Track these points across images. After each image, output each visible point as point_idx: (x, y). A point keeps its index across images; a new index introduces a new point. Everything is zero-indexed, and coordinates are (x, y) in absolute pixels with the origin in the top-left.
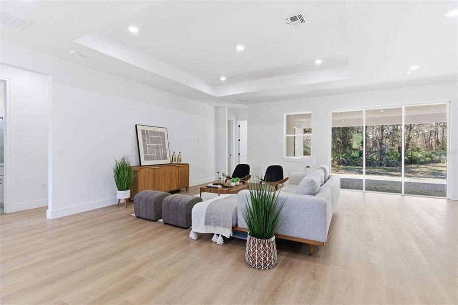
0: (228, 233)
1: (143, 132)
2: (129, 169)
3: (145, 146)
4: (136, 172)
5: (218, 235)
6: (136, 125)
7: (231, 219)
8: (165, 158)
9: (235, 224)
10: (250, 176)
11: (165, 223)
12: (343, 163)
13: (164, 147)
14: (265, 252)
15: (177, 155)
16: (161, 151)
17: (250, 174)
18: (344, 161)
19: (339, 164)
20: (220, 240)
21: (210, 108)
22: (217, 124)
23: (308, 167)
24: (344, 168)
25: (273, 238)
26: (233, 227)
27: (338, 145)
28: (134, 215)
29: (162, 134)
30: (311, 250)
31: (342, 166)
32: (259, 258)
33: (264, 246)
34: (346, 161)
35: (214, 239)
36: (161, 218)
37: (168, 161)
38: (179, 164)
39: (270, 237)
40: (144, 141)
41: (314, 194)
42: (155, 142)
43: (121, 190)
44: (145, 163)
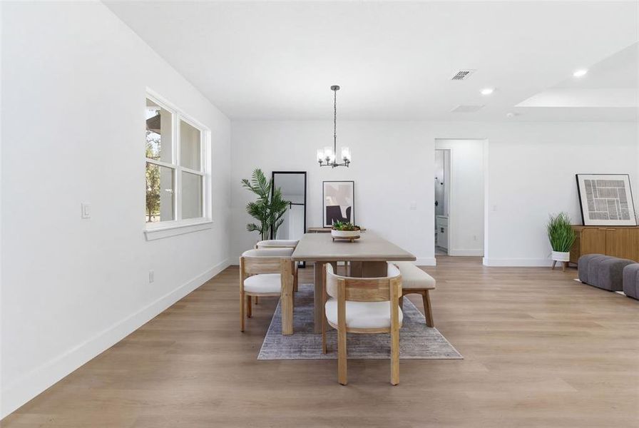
1: (587, 183)
2: (568, 228)
3: (590, 200)
4: (577, 232)
6: (577, 175)
8: (627, 217)
11: (628, 296)
13: (624, 202)
16: (618, 208)
28: (578, 280)
29: (621, 183)
36: (622, 291)
40: (588, 194)
42: (608, 195)
43: (557, 251)
44: (588, 222)
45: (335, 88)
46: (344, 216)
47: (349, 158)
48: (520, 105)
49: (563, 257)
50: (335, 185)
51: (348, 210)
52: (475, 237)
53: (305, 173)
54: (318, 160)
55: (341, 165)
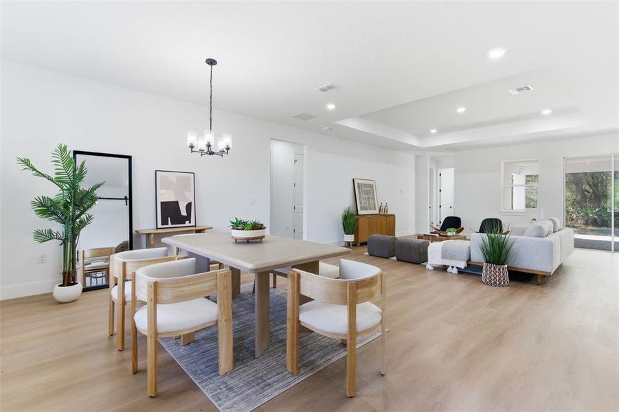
0: (463, 265)
1: (358, 185)
3: (360, 197)
5: (453, 267)
6: (353, 179)
7: (465, 255)
8: (375, 209)
9: (468, 258)
10: (463, 228)
11: (398, 260)
12: (595, 223)
13: (374, 199)
14: (500, 274)
15: (384, 205)
16: (371, 202)
17: (462, 227)
18: (595, 219)
19: (587, 224)
20: (455, 271)
21: (410, 158)
22: (417, 173)
23: (534, 219)
24: (594, 230)
25: (506, 266)
26: (467, 261)
27: (585, 196)
28: (367, 253)
29: (371, 186)
30: (539, 281)
31: (591, 228)
32: (495, 278)
33: (499, 269)
34: (599, 220)
35: (449, 269)
36: (394, 256)
37: (377, 212)
38: (386, 215)
39: (503, 264)
40: (359, 193)
41: (541, 236)
42: (367, 194)
43: (348, 234)
44: (360, 212)
45: (212, 62)
46: (184, 213)
47: (230, 146)
48: (338, 122)
49: (350, 238)
50: (173, 177)
51: (189, 206)
52: (288, 227)
53: (130, 158)
54: (189, 144)
55: (216, 154)
